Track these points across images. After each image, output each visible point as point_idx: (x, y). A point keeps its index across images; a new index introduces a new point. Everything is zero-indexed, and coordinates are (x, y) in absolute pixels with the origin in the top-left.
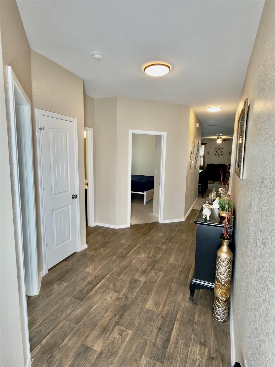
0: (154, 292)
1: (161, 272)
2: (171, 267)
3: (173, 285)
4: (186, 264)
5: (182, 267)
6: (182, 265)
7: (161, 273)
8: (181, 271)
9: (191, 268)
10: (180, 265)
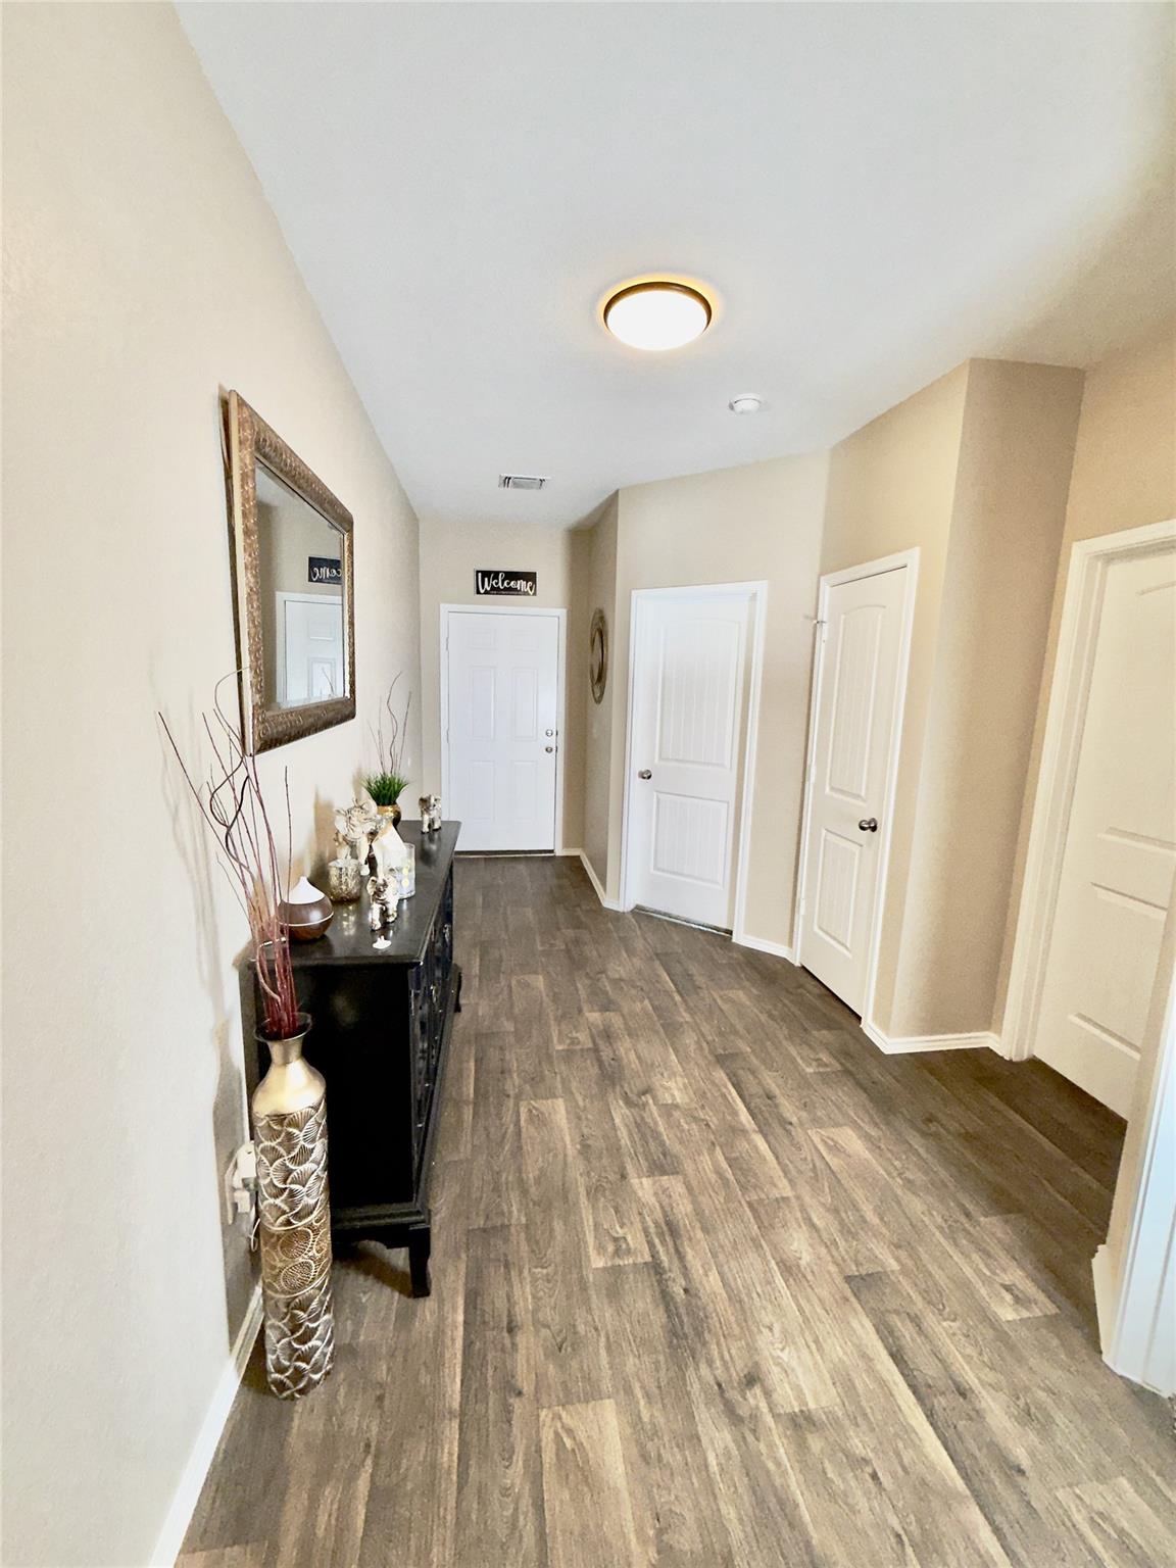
0: (545, 999)
1: (563, 1050)
2: (543, 1079)
3: (509, 1026)
4: (499, 1116)
5: (508, 1096)
6: (511, 1103)
7: (560, 1048)
8: (507, 1075)
9: (475, 1104)
10: (518, 1097)
